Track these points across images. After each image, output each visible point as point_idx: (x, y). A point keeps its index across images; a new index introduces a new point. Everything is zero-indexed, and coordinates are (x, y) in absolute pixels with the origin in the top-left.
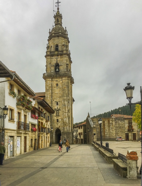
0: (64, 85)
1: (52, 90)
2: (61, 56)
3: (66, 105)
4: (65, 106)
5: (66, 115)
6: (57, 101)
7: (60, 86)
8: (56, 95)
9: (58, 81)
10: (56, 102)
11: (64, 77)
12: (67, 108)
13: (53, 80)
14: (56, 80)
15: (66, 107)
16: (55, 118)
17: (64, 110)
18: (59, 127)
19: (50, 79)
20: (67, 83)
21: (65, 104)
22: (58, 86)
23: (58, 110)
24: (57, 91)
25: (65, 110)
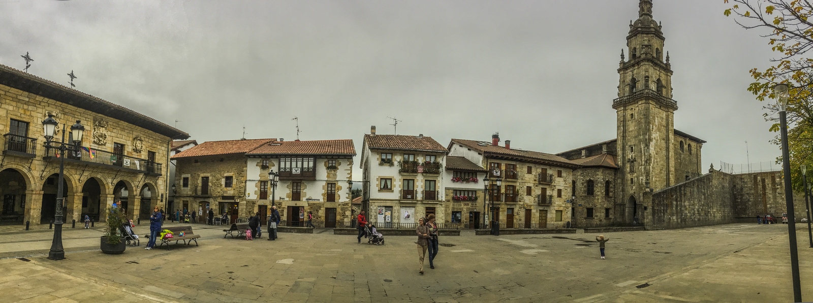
0: (641, 114)
1: (624, 126)
2: (638, 65)
3: (643, 150)
4: (641, 152)
5: (643, 170)
6: (632, 144)
7: (636, 117)
8: (630, 133)
9: (633, 109)
10: (630, 146)
11: (639, 101)
12: (643, 157)
13: (627, 108)
14: (630, 107)
15: (643, 154)
16: (629, 175)
17: (639, 160)
18: (634, 193)
19: (622, 108)
20: (644, 109)
21: (641, 149)
22: (633, 119)
23: (633, 162)
24: (632, 127)
25: (641, 161)
